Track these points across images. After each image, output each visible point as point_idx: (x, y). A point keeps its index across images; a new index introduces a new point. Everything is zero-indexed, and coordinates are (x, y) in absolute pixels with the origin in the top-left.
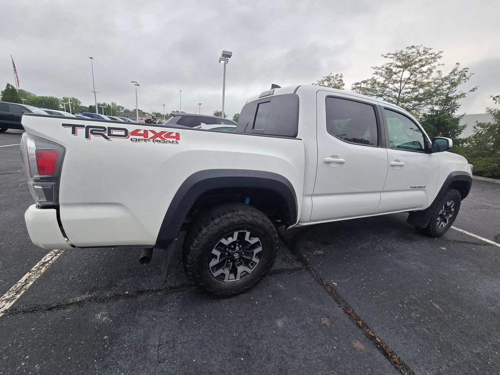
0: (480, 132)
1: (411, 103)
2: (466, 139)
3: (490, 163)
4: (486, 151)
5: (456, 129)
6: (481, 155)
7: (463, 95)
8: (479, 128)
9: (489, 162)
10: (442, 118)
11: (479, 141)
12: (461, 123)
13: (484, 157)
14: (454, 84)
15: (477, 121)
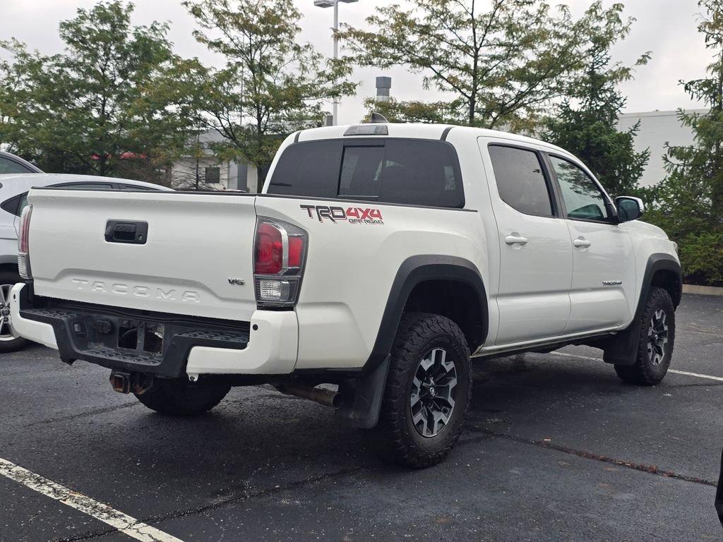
0: (679, 171)
1: (511, 89)
2: (656, 190)
3: (713, 249)
4: (700, 220)
5: (630, 164)
6: (693, 231)
7: (624, 73)
8: (674, 160)
9: (711, 246)
10: (594, 134)
11: (682, 194)
12: (637, 148)
13: (698, 235)
14: (601, 42)
15: (667, 143)
